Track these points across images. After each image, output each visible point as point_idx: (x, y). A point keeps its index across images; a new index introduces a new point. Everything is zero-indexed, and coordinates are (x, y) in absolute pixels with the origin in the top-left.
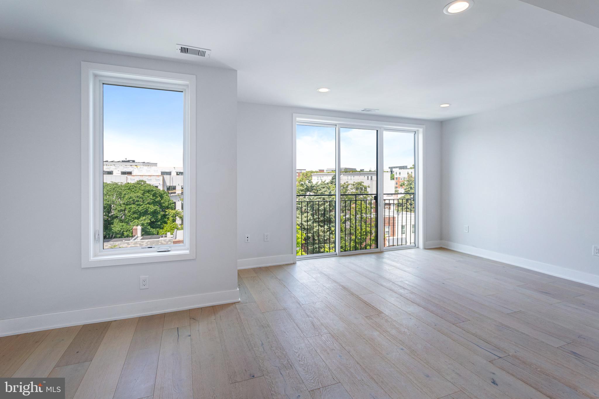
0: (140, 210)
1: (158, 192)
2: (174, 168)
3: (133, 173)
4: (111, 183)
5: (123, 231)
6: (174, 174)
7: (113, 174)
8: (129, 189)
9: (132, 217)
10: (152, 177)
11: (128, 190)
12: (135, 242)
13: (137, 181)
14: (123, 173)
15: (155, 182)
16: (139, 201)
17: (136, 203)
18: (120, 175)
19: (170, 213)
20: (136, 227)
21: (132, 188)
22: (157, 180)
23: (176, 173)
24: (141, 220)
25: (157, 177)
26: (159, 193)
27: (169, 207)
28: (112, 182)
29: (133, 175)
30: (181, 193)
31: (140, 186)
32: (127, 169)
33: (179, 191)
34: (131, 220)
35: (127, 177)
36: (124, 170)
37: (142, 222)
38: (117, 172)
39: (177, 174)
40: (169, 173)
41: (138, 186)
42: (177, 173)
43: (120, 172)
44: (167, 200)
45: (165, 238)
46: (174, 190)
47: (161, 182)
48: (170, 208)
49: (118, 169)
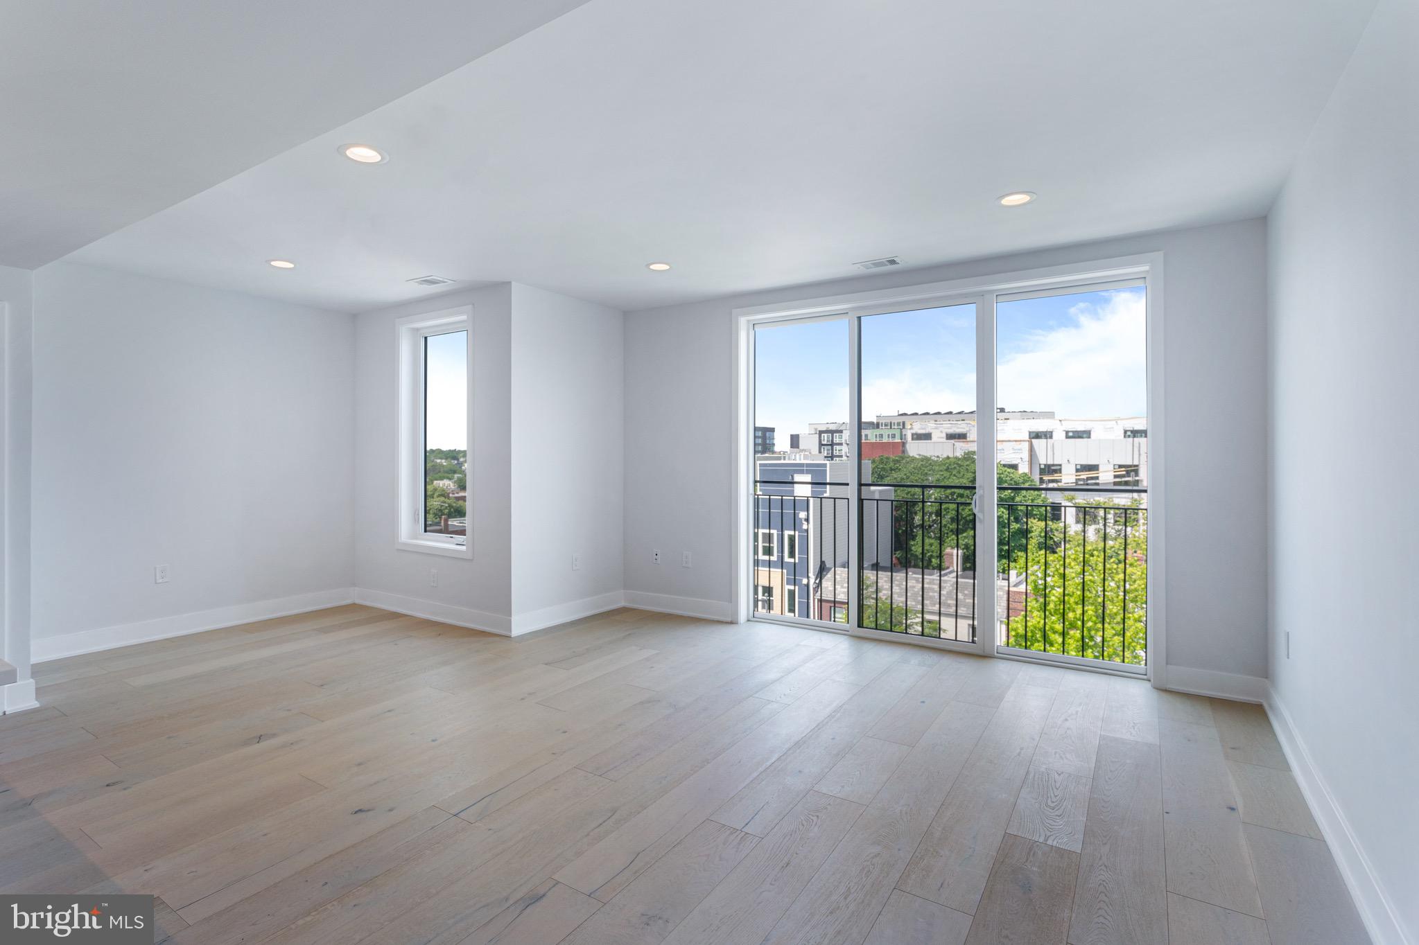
0: (964, 516)
1: (1008, 478)
2: (1060, 421)
3: (968, 435)
4: (917, 457)
5: (931, 555)
6: (1059, 435)
7: (931, 439)
8: (947, 470)
9: (949, 527)
10: (1004, 443)
11: (945, 472)
12: (930, 579)
13: (965, 452)
14: (950, 437)
15: (1013, 456)
16: (963, 495)
17: (959, 499)
18: (944, 440)
19: (1033, 527)
20: (952, 551)
21: (953, 467)
22: (1016, 451)
23: (1064, 434)
24: (965, 537)
25: (1017, 443)
26: (1011, 480)
27: (1034, 512)
28: (920, 455)
29: (968, 439)
30: (1074, 481)
31: (968, 463)
32: (958, 428)
33: (1070, 477)
34: (947, 533)
35: (954, 445)
36: (951, 431)
37: (966, 540)
38: (939, 436)
39: (1067, 437)
40: (1048, 435)
41: (965, 464)
42: (1067, 432)
43: (944, 435)
44: (1030, 498)
45: (1003, 581)
46: (1056, 475)
47: (1026, 456)
48: (1036, 515)
49: (941, 429)
